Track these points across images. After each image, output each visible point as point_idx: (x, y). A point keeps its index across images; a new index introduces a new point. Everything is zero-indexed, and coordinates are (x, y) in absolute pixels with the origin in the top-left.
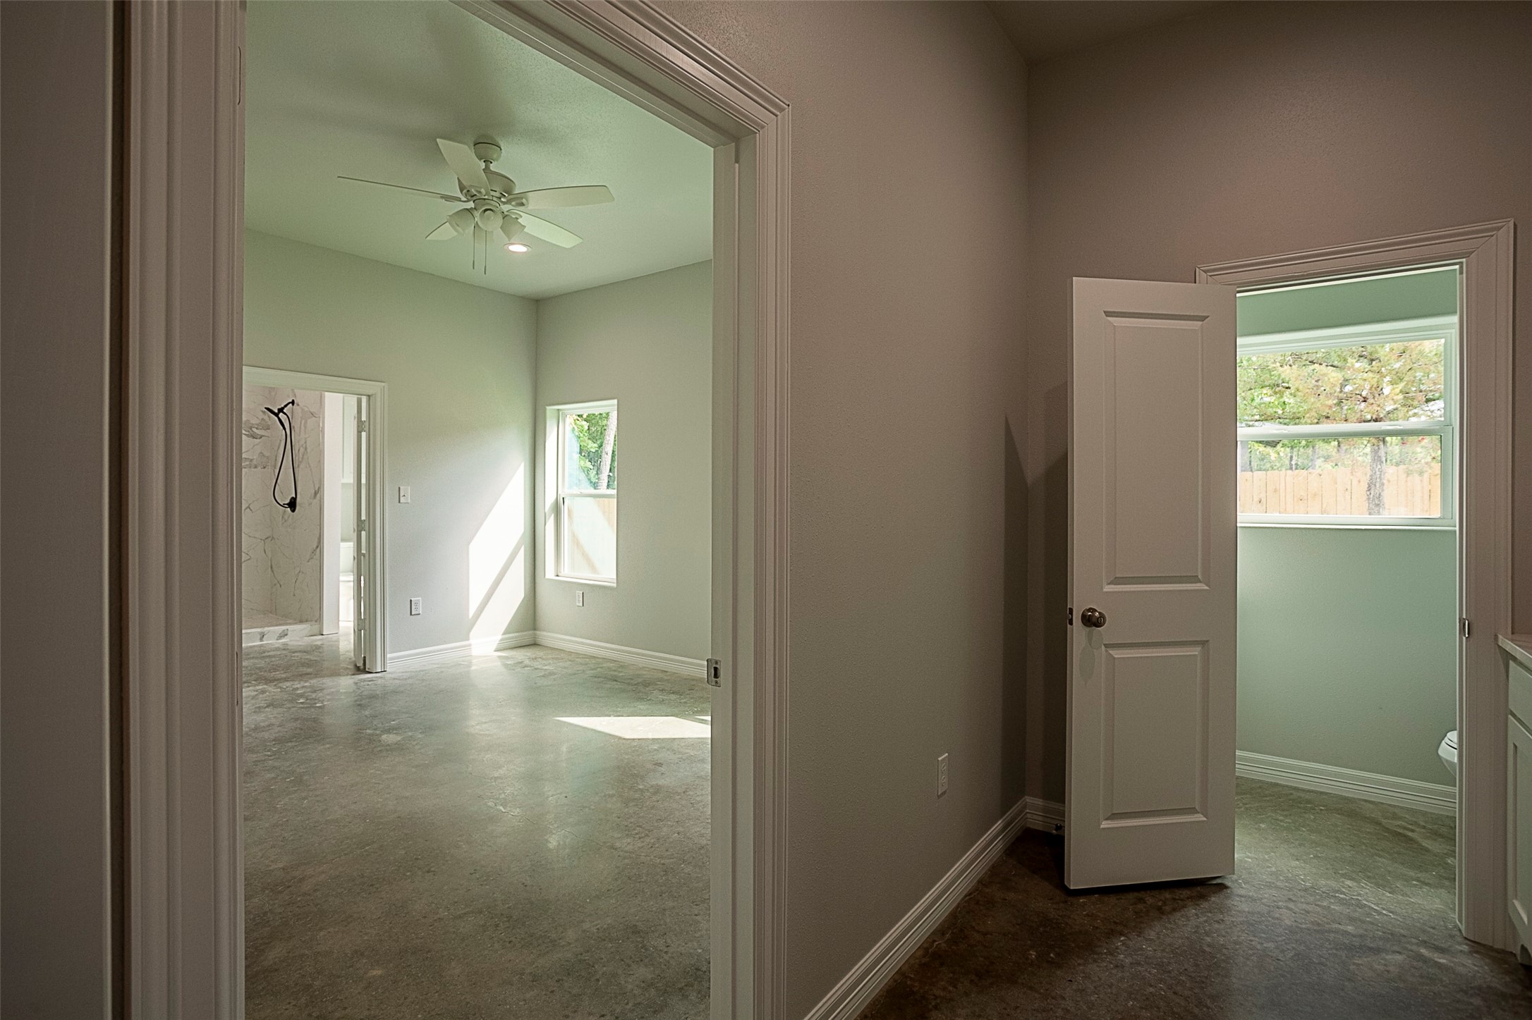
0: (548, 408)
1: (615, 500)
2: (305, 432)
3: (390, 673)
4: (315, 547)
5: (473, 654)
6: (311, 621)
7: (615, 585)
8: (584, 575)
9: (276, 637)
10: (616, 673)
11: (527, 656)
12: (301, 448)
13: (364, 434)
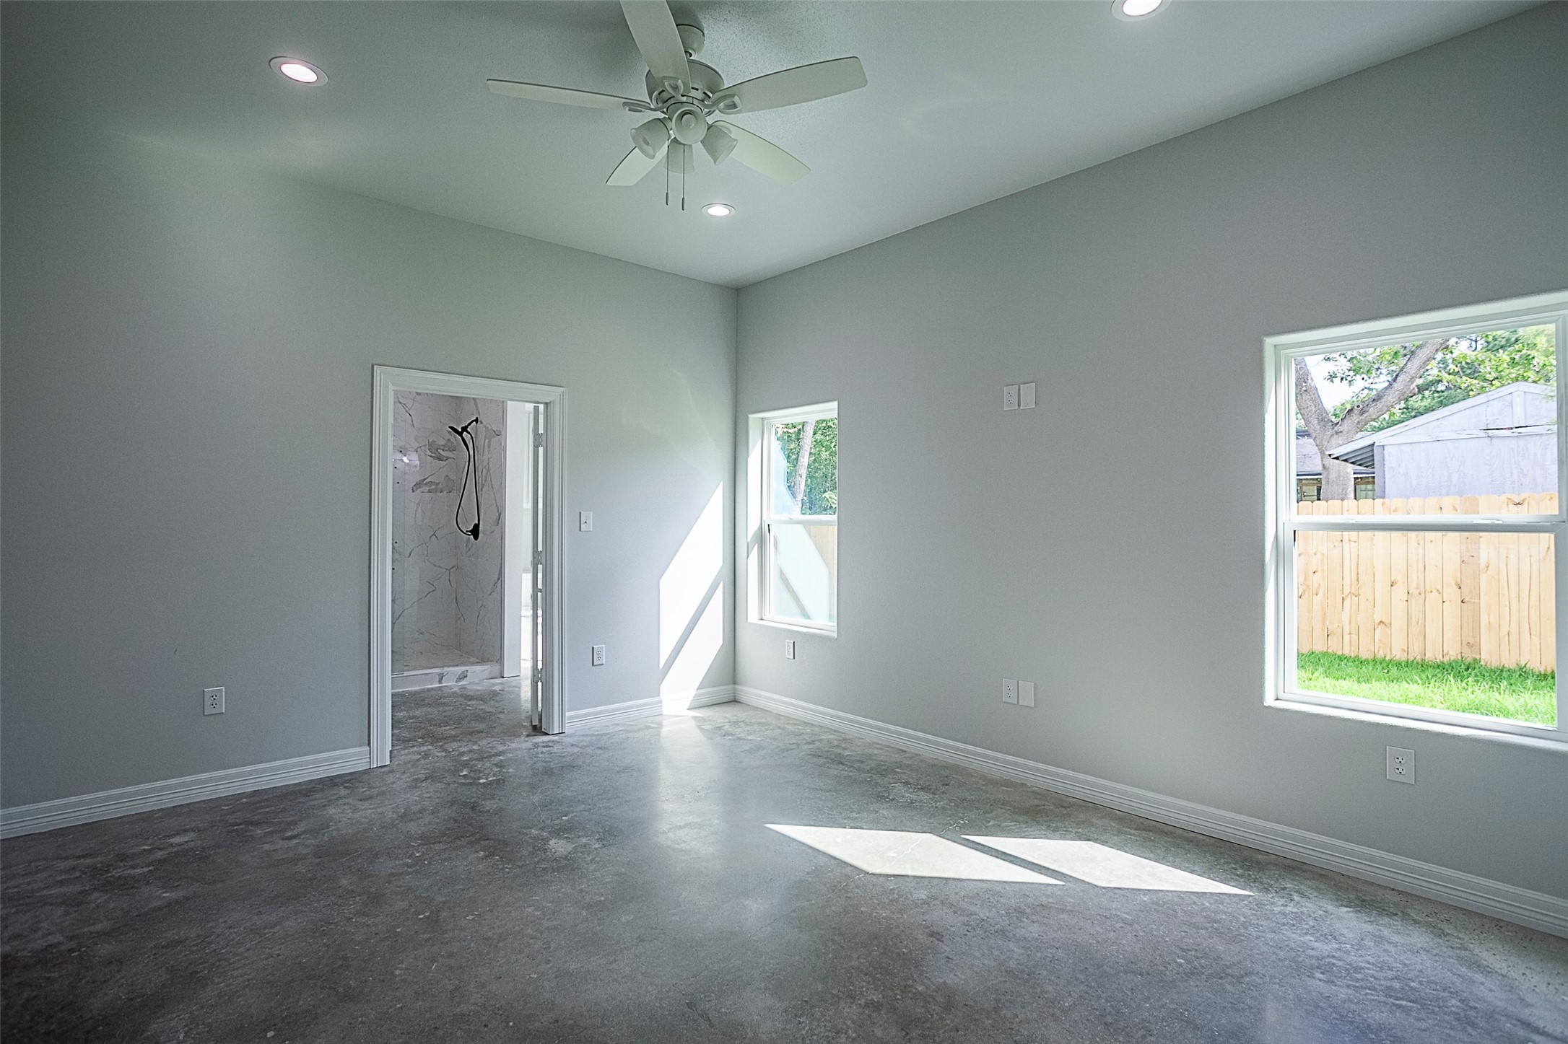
0: (750, 416)
1: (836, 527)
2: (489, 451)
3: (568, 736)
4: (496, 579)
5: (664, 713)
6: (492, 661)
7: (835, 635)
8: (794, 622)
9: (455, 679)
10: (840, 751)
11: (726, 717)
12: (484, 470)
13: (541, 449)
